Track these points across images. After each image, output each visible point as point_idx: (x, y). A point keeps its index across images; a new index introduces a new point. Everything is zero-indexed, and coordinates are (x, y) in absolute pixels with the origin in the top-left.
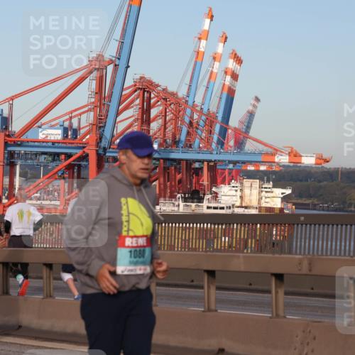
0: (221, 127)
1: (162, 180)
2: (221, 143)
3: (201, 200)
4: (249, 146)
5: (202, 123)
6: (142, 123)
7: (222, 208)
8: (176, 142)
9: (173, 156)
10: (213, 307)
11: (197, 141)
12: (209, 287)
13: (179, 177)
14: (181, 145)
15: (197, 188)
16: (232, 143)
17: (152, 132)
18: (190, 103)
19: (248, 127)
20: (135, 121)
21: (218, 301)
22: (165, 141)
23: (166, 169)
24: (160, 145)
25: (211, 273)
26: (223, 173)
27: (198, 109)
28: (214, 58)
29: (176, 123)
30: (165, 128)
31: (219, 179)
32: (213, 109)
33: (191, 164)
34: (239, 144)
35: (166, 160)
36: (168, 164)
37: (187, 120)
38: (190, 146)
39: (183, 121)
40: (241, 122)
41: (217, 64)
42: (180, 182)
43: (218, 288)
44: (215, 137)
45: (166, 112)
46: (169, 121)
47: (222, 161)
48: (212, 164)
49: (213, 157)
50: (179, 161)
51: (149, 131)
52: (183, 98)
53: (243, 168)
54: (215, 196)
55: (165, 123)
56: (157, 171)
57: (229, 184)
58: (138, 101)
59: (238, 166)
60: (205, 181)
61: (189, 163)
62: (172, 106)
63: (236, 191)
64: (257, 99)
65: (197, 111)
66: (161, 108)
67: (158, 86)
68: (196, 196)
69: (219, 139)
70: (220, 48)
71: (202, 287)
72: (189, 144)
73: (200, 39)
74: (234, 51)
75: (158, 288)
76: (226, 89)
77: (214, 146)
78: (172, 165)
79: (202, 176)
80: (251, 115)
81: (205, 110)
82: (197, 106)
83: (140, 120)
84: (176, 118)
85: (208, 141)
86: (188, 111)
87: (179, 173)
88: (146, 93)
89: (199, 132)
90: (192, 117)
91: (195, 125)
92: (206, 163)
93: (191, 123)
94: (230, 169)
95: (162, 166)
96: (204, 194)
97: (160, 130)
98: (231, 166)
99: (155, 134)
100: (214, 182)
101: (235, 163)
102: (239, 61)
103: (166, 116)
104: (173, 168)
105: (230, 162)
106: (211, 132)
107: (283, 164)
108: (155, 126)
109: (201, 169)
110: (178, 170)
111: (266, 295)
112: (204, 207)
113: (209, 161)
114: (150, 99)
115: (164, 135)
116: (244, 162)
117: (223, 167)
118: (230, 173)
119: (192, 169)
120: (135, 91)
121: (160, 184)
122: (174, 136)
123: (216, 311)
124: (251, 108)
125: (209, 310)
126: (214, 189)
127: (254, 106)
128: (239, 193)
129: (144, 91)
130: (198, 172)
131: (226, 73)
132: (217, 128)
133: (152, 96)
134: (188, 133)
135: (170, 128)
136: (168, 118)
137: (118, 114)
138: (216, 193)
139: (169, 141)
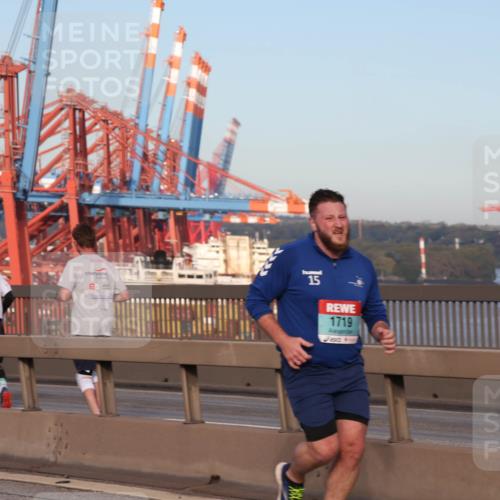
0: (189, 161)
1: (111, 236)
2: (191, 184)
3: (168, 265)
4: (231, 188)
5: (161, 156)
6: (76, 154)
7: (200, 277)
8: (126, 183)
9: (124, 202)
10: (197, 417)
11: (156, 181)
12: (189, 389)
13: (135, 232)
14: (134, 187)
15: (162, 249)
16: (205, 184)
17: (90, 168)
18: (142, 127)
19: (227, 162)
20: (65, 151)
21: (204, 408)
22: (110, 181)
23: (115, 221)
24: (104, 187)
25: (191, 369)
26: (196, 227)
27: (154, 135)
28: (171, 64)
29: (124, 156)
30: (109, 163)
31: (192, 236)
32: (175, 137)
33: (151, 214)
34: (216, 186)
35: (114, 208)
36: (118, 213)
37: (139, 151)
38: (147, 189)
39: (133, 152)
40: (216, 155)
41: (175, 73)
42: (137, 239)
43: (203, 390)
44: (182, 176)
45: (108, 140)
46: (115, 151)
47: (195, 210)
48: (180, 214)
49: (181, 204)
50: (132, 210)
51: (86, 167)
52: (132, 120)
53: (224, 220)
54: (189, 259)
55: (109, 155)
56: (103, 223)
57: (207, 242)
58: (67, 124)
59: (217, 218)
60: (172, 238)
61: (148, 212)
62: (117, 131)
63: (218, 252)
64: (236, 123)
65: (153, 139)
66: (101, 134)
67: (93, 102)
68: (161, 259)
69: (187, 180)
70: (178, 50)
71: (179, 389)
72: (144, 185)
73: (148, 36)
74: (197, 54)
75: (118, 390)
76: (191, 107)
77: (180, 188)
78: (123, 215)
79: (167, 231)
80: (229, 144)
81: (164, 138)
82: (152, 131)
83: (72, 151)
84: (124, 148)
85: (172, 182)
86: (140, 139)
87: (135, 226)
88: (77, 112)
89: (158, 168)
90: (145, 147)
91: (151, 158)
92: (172, 212)
93: (145, 157)
94: (206, 222)
95: (110, 216)
96: (173, 257)
97: (102, 164)
98: (207, 217)
99: (95, 171)
100: (185, 239)
101: (212, 212)
102: (206, 68)
103: (108, 145)
104: (125, 219)
105: (206, 211)
106: (174, 169)
107: (280, 214)
108: (94, 159)
109: (165, 221)
110: (133, 223)
111: (271, 400)
112: (174, 276)
113: (176, 210)
114: (83, 120)
115: (109, 173)
116: (225, 212)
117: (196, 219)
118: (206, 227)
119: (152, 222)
120: (62, 109)
121: (108, 243)
122: (123, 174)
123: (203, 422)
124: (228, 135)
125: (193, 421)
126: (186, 250)
127: (233, 132)
128: (222, 256)
129: (75, 109)
130: (161, 225)
131: (189, 84)
132: (183, 163)
133: (87, 116)
134: (143, 170)
135: (116, 162)
136: (112, 148)
137: (40, 141)
138: (189, 255)
139: (117, 181)
